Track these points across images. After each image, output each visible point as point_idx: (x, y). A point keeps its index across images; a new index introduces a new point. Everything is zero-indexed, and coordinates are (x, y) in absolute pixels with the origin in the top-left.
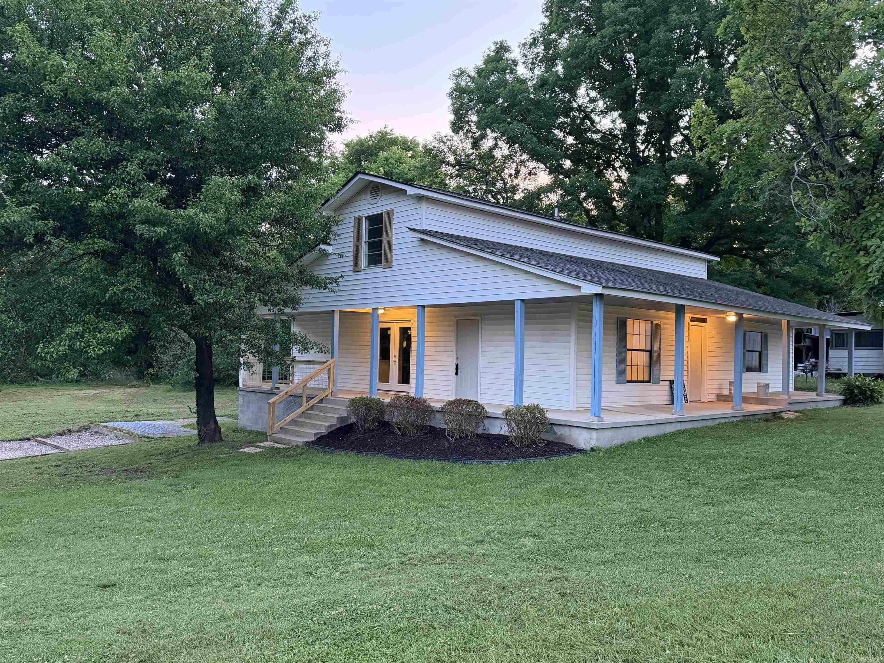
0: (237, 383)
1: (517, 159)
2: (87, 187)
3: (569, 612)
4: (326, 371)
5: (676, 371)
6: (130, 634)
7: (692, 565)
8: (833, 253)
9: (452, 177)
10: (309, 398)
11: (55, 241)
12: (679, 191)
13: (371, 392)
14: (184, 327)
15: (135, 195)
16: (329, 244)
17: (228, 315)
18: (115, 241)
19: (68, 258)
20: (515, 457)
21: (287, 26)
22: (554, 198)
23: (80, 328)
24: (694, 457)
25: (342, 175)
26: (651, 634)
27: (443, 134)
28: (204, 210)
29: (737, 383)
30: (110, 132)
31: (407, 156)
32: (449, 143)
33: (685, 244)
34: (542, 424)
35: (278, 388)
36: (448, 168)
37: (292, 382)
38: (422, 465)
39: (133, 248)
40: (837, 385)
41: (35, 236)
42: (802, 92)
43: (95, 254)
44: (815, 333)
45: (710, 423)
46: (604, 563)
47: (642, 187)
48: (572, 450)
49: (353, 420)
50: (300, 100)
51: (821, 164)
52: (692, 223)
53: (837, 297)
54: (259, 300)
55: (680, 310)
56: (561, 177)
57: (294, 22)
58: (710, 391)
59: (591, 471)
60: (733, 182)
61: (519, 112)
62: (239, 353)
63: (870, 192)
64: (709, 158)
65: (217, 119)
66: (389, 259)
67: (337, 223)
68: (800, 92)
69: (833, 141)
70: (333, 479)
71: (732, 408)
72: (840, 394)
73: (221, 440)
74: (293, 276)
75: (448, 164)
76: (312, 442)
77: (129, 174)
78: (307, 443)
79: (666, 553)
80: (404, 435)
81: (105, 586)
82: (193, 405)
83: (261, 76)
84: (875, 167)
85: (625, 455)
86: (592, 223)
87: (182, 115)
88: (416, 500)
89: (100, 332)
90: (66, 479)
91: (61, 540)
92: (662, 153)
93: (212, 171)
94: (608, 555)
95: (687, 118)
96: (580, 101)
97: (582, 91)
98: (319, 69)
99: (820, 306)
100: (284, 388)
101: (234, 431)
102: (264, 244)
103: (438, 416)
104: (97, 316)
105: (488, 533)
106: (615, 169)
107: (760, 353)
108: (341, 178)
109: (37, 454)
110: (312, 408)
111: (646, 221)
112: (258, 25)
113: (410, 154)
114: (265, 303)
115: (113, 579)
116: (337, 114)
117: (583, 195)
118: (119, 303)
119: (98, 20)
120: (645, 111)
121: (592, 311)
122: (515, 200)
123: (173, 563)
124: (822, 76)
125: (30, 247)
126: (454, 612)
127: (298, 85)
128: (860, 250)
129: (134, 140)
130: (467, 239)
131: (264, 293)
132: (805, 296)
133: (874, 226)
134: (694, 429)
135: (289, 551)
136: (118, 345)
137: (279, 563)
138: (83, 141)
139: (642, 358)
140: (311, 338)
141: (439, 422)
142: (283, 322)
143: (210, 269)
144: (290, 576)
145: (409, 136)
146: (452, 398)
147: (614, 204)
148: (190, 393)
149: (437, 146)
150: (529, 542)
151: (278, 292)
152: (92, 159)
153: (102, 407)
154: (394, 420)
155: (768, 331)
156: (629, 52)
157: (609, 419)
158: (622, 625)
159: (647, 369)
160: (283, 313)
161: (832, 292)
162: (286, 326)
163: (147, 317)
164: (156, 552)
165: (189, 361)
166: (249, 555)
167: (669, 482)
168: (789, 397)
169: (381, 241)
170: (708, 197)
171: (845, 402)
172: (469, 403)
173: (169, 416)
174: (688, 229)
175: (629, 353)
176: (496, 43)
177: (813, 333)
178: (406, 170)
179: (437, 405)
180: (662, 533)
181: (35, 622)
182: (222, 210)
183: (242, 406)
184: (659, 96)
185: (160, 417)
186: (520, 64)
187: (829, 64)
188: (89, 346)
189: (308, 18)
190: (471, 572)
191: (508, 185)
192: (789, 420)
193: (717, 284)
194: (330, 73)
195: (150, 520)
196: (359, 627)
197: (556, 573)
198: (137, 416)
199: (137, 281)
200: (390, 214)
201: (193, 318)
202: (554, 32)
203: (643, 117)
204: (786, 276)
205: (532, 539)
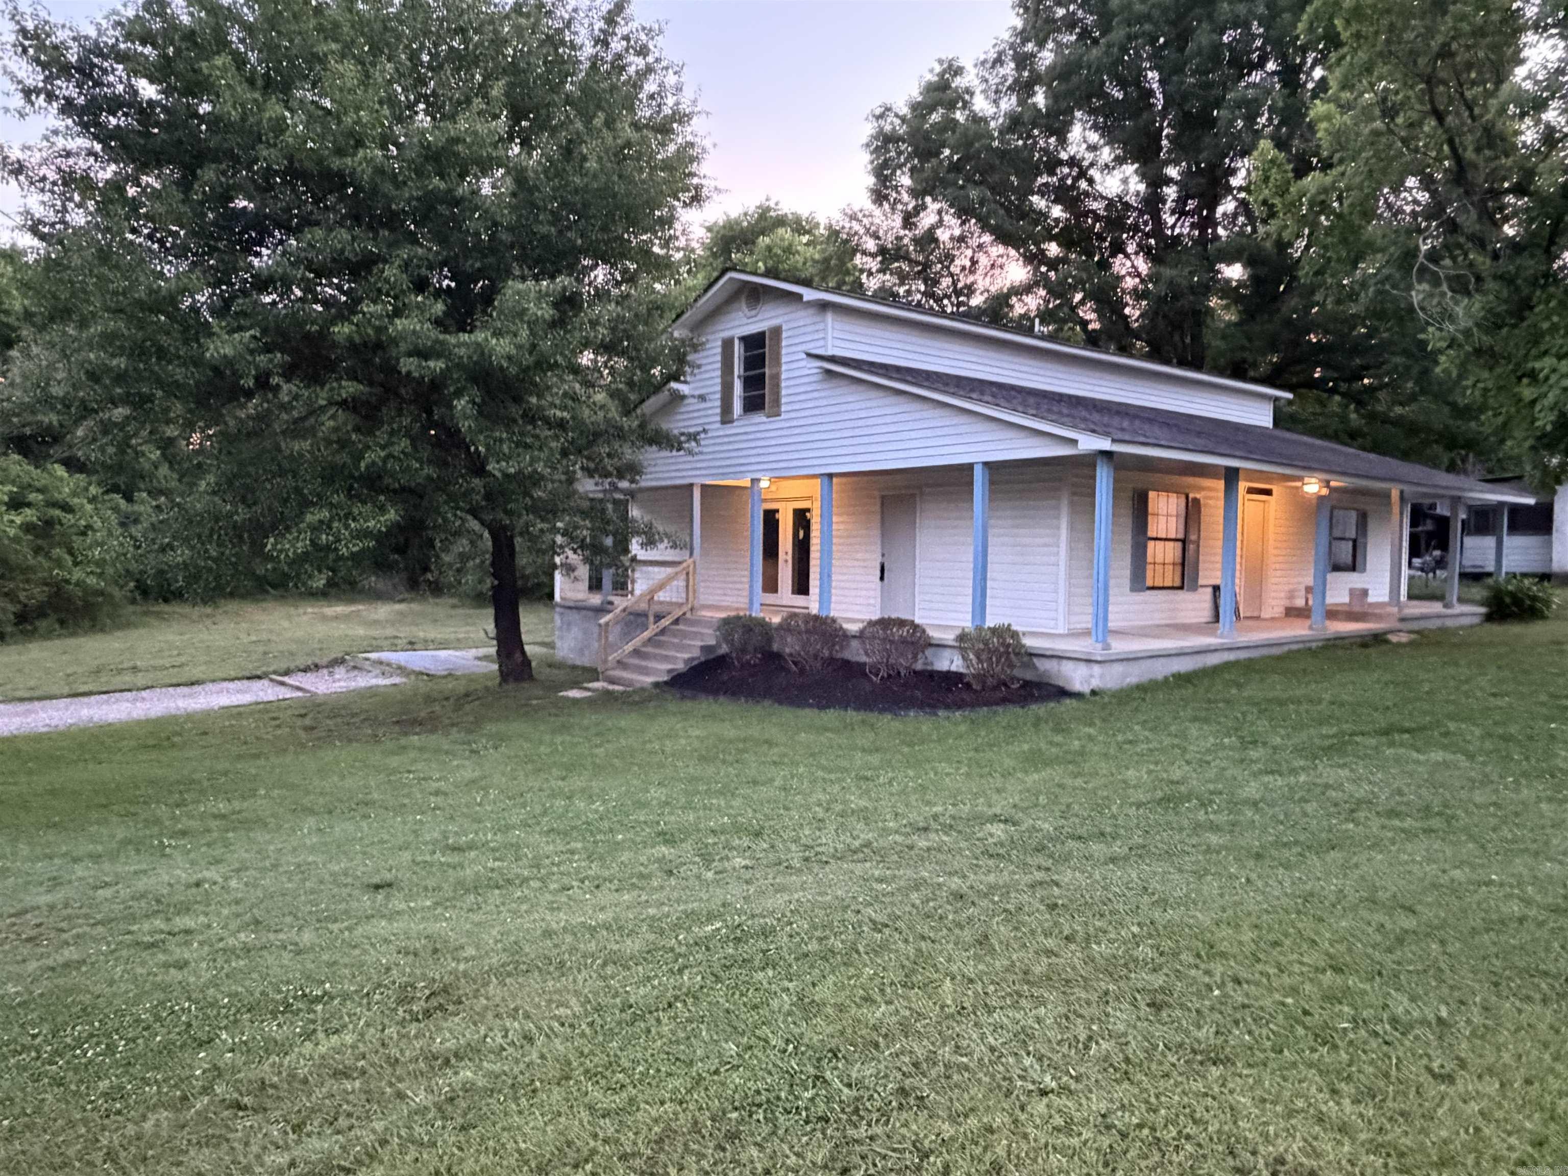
0: (551, 596)
1: (974, 242)
2: (327, 303)
3: (1061, 932)
4: (684, 576)
5: (1224, 570)
6: (416, 955)
7: (1251, 863)
8: (1478, 381)
9: (870, 274)
10: (658, 617)
11: (285, 387)
12: (1228, 291)
13: (751, 607)
14: (474, 512)
15: (397, 313)
16: (685, 382)
17: (538, 493)
18: (371, 384)
19: (304, 411)
20: (974, 705)
21: (617, 45)
22: (1032, 303)
23: (325, 514)
24: (1251, 702)
25: (700, 276)
26: (1190, 966)
27: (856, 208)
28: (497, 334)
29: (1318, 589)
30: (357, 219)
31: (800, 243)
32: (866, 221)
33: (1238, 371)
34: (1017, 654)
35: (611, 603)
36: (865, 259)
37: (632, 593)
38: (831, 716)
39: (397, 395)
40: (1478, 592)
41: (257, 378)
42: (1433, 123)
43: (343, 404)
44: (1442, 510)
45: (1275, 651)
46: (1113, 860)
47: (1171, 283)
48: (1063, 693)
49: (724, 649)
50: (639, 159)
51: (1462, 240)
52: (1250, 340)
53: (1479, 454)
54: (582, 468)
55: (1231, 476)
56: (1043, 269)
57: (626, 38)
58: (1274, 603)
59: (1092, 724)
60: (1317, 273)
61: (976, 170)
62: (553, 549)
63: (1542, 281)
64: (1280, 235)
65: (514, 195)
66: (777, 402)
67: (695, 348)
68: (1430, 124)
69: (1483, 201)
70: (698, 737)
71: (1311, 628)
72: (1482, 605)
73: (531, 677)
74: (632, 431)
75: (864, 253)
76: (666, 683)
77: (387, 281)
78: (657, 685)
79: (1209, 847)
80: (802, 671)
81: (377, 887)
82: (491, 627)
83: (579, 125)
84: (1552, 241)
85: (1144, 700)
86: (1093, 340)
87: (463, 189)
88: (824, 768)
89: (354, 520)
90: (316, 734)
91: (311, 821)
92: (1203, 232)
93: (508, 274)
94: (1117, 848)
95: (1242, 173)
96: (1072, 150)
97: (1076, 133)
98: (667, 111)
99: (1452, 468)
100: (620, 603)
101: (550, 666)
102: (589, 384)
103: (855, 644)
104: (350, 497)
105: (935, 817)
106: (1127, 256)
107: (1355, 541)
108: (700, 280)
109: (271, 698)
110: (663, 632)
111: (1177, 338)
112: (573, 47)
113: (805, 239)
114: (590, 473)
115: (388, 877)
116: (695, 181)
117: (1078, 297)
118: (380, 477)
119: (334, 46)
120: (1176, 163)
121: (1094, 478)
122: (970, 307)
123: (473, 854)
124: (1468, 94)
125: (249, 394)
126: (887, 931)
127: (634, 136)
128: (1524, 375)
129: (392, 230)
130: (898, 369)
131: (589, 458)
132: (1428, 451)
133: (1547, 338)
134: (1250, 660)
135: (638, 839)
136: (380, 538)
137: (625, 856)
138: (319, 233)
139: (1171, 552)
140: (660, 527)
141: (856, 653)
142: (615, 502)
143: (509, 422)
144: (641, 876)
145: (804, 213)
146: (875, 617)
147: (1127, 311)
148: (484, 611)
149: (847, 225)
150: (998, 830)
151: (609, 455)
152: (334, 260)
153: (361, 631)
154: (787, 650)
155: (1367, 508)
156: (1151, 69)
157: (1120, 646)
158: (1145, 951)
159: (1178, 569)
160: (617, 489)
161: (1471, 444)
162: (622, 507)
163: (421, 497)
164: (447, 838)
165: (483, 562)
166: (579, 845)
167: (1212, 740)
168: (1400, 610)
169: (764, 374)
170: (1277, 297)
171: (1489, 618)
172: (901, 623)
173: (458, 644)
174: (1243, 348)
175: (1151, 544)
176: (941, 62)
177: (1439, 511)
178: (800, 265)
179: (853, 628)
180: (1201, 816)
181: (281, 936)
182: (524, 333)
183: (561, 628)
184: (1198, 138)
185: (443, 645)
186: (978, 92)
187: (1479, 73)
188: (339, 541)
189: (648, 31)
190: (909, 873)
191: (960, 285)
192: (1399, 645)
193: (1288, 435)
194: (681, 118)
195: (437, 793)
196: (746, 950)
197: (1039, 876)
198: (411, 643)
199: (405, 443)
200: (777, 332)
201: (488, 496)
202: (1029, 40)
203: (1172, 172)
204: (1398, 422)
205: (1002, 826)
